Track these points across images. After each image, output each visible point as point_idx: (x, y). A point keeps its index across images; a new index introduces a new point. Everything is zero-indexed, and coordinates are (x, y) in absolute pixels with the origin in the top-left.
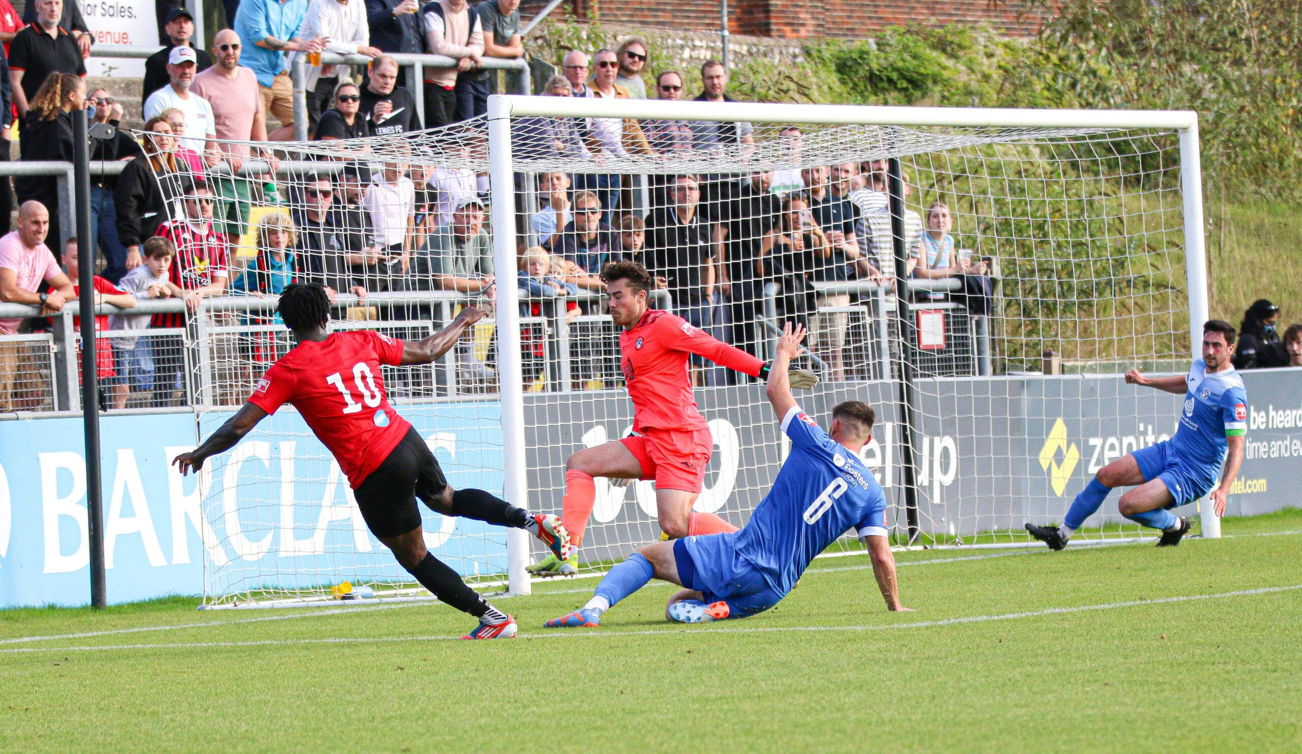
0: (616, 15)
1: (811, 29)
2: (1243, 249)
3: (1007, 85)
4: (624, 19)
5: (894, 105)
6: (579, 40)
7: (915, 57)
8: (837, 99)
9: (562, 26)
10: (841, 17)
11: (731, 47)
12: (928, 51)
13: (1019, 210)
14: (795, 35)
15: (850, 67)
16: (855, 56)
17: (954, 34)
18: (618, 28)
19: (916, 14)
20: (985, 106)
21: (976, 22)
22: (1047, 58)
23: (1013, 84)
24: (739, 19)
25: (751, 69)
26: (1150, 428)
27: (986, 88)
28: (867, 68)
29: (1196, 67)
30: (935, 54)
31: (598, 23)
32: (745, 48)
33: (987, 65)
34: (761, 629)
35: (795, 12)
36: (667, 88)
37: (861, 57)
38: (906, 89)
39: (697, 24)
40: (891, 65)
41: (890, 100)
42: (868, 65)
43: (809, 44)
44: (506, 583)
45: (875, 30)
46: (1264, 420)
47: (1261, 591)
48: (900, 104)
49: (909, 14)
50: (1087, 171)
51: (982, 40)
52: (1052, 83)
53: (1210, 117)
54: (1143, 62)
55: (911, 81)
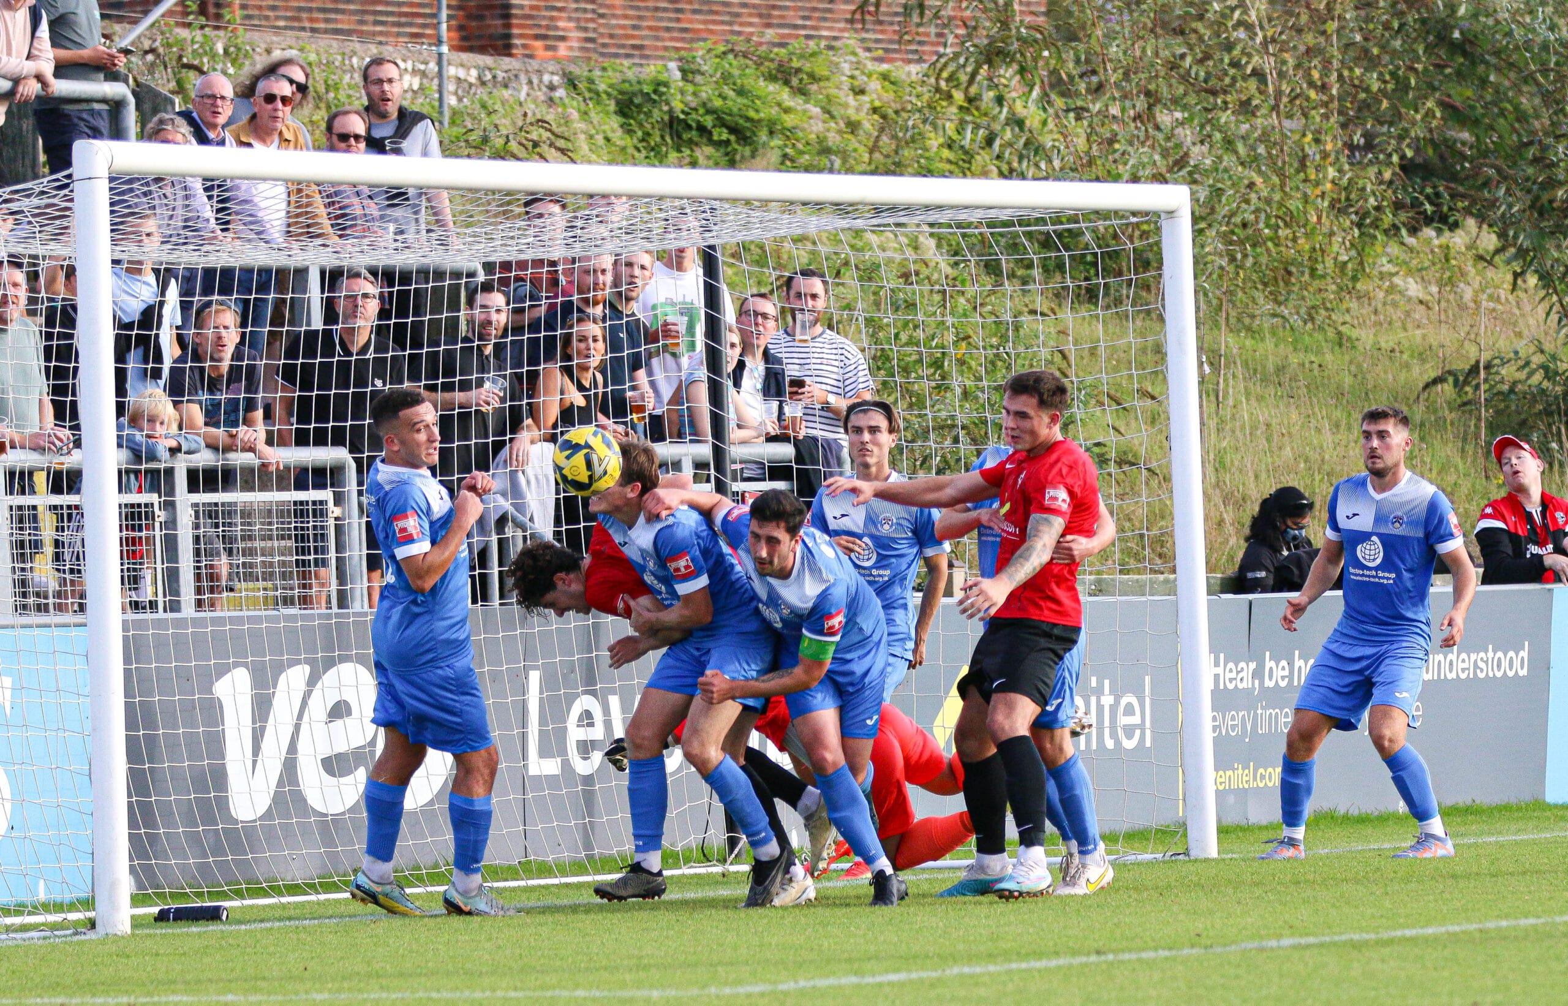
0: (267, 18)
1: (576, 44)
2: (1253, 401)
3: (885, 139)
4: (282, 23)
5: (707, 167)
6: (213, 56)
7: (741, 92)
8: (619, 157)
9: (184, 33)
10: (623, 27)
11: (452, 71)
12: (761, 83)
13: (904, 337)
14: (549, 53)
15: (639, 106)
16: (647, 89)
17: (802, 57)
18: (271, 37)
19: (741, 24)
20: (850, 171)
21: (835, 38)
22: (949, 97)
23: (894, 137)
24: (461, 28)
25: (484, 106)
26: (1107, 682)
27: (853, 143)
28: (666, 108)
29: (1178, 115)
30: (772, 87)
31: (241, 30)
32: (474, 73)
33: (853, 107)
34: (500, 993)
35: (552, 18)
36: (344, 137)
37: (655, 92)
38: (727, 142)
39: (398, 34)
40: (704, 104)
41: (701, 160)
42: (667, 103)
43: (576, 70)
44: (91, 914)
45: (677, 49)
46: (1286, 673)
47: (1286, 942)
48: (717, 165)
49: (730, 23)
50: (1012, 275)
51: (846, 68)
52: (955, 137)
53: (1202, 195)
54: (1096, 107)
55: (733, 130)
